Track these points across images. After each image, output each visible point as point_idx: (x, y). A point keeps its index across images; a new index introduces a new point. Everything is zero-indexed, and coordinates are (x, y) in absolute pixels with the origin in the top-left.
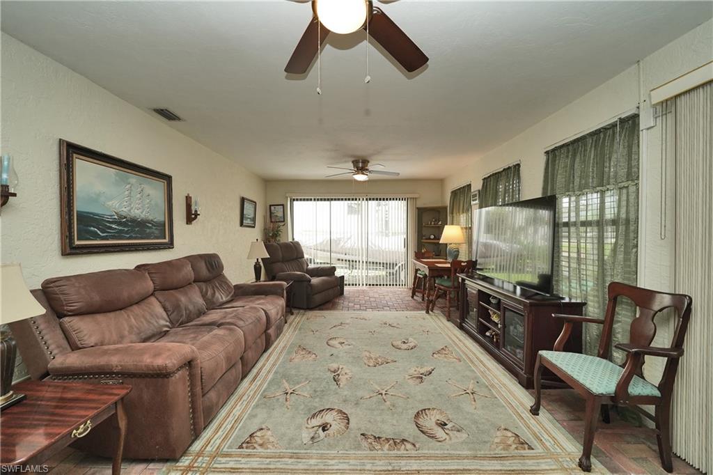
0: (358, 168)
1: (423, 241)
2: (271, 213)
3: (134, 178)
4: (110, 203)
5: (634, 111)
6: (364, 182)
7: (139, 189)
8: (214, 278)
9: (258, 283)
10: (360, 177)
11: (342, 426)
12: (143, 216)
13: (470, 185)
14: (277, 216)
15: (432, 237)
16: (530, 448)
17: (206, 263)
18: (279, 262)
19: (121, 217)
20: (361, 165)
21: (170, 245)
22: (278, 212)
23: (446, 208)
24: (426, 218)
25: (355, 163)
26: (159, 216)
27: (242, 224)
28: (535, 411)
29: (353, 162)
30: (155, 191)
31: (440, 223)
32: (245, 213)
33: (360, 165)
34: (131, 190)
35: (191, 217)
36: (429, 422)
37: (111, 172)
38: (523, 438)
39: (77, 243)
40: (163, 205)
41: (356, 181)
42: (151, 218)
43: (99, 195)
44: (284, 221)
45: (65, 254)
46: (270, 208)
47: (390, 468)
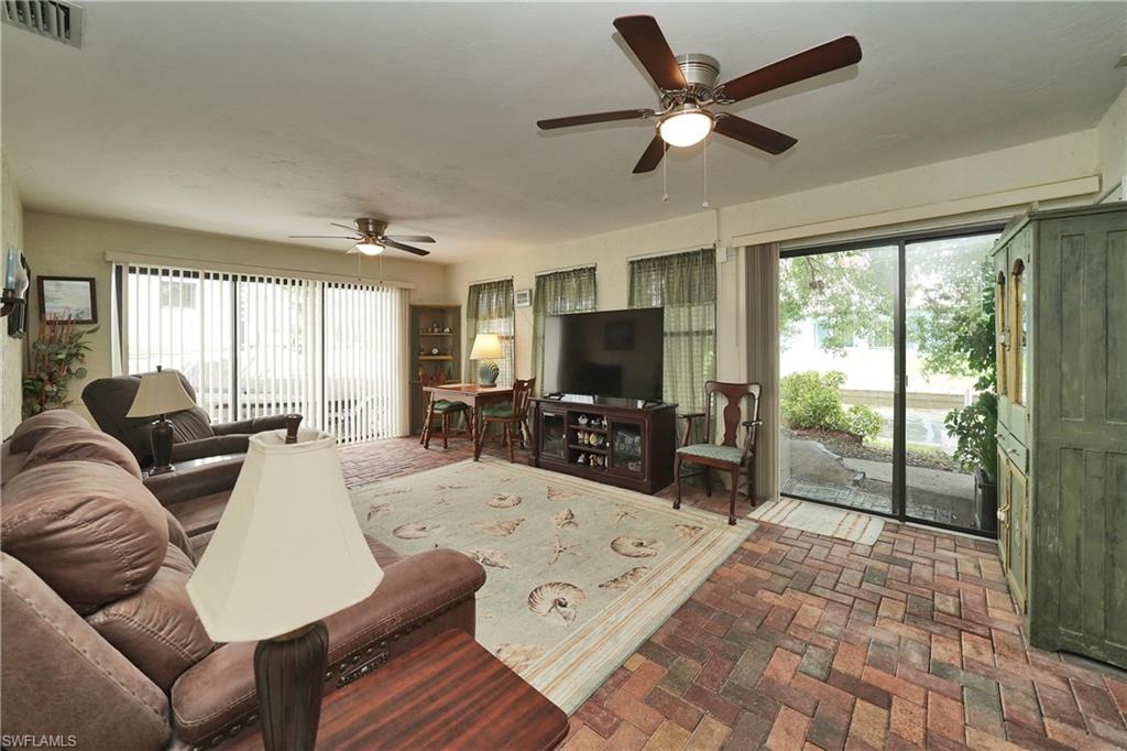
0: (369, 234)
1: (420, 358)
5: (711, 247)
6: (376, 258)
10: (372, 250)
11: (573, 592)
13: (511, 281)
15: (435, 351)
16: (701, 529)
20: (373, 227)
23: (458, 309)
24: (423, 322)
25: (362, 223)
28: (677, 507)
29: (359, 221)
31: (447, 330)
33: (371, 228)
36: (628, 545)
38: (691, 524)
41: (364, 256)
47: (654, 591)
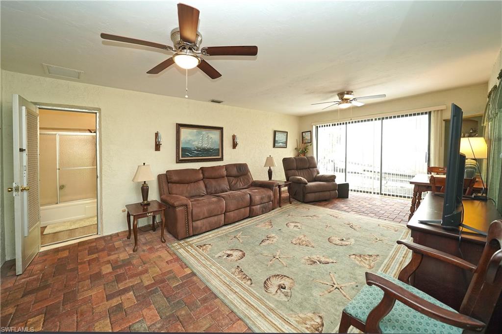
2: (303, 137)
3: (204, 132)
4: (194, 143)
7: (207, 136)
8: (241, 176)
9: (270, 181)
12: (208, 147)
14: (306, 139)
17: (237, 168)
18: (293, 169)
19: (198, 148)
21: (221, 159)
22: (307, 136)
26: (217, 146)
27: (274, 146)
30: (215, 136)
32: (276, 139)
34: (203, 137)
35: (235, 145)
37: (195, 131)
39: (181, 158)
40: (219, 141)
42: (212, 147)
43: (190, 141)
44: (311, 142)
45: (177, 163)
46: (302, 135)
